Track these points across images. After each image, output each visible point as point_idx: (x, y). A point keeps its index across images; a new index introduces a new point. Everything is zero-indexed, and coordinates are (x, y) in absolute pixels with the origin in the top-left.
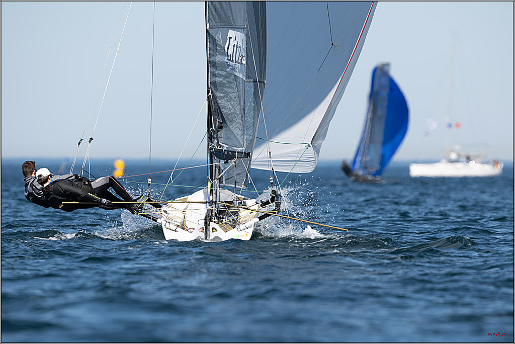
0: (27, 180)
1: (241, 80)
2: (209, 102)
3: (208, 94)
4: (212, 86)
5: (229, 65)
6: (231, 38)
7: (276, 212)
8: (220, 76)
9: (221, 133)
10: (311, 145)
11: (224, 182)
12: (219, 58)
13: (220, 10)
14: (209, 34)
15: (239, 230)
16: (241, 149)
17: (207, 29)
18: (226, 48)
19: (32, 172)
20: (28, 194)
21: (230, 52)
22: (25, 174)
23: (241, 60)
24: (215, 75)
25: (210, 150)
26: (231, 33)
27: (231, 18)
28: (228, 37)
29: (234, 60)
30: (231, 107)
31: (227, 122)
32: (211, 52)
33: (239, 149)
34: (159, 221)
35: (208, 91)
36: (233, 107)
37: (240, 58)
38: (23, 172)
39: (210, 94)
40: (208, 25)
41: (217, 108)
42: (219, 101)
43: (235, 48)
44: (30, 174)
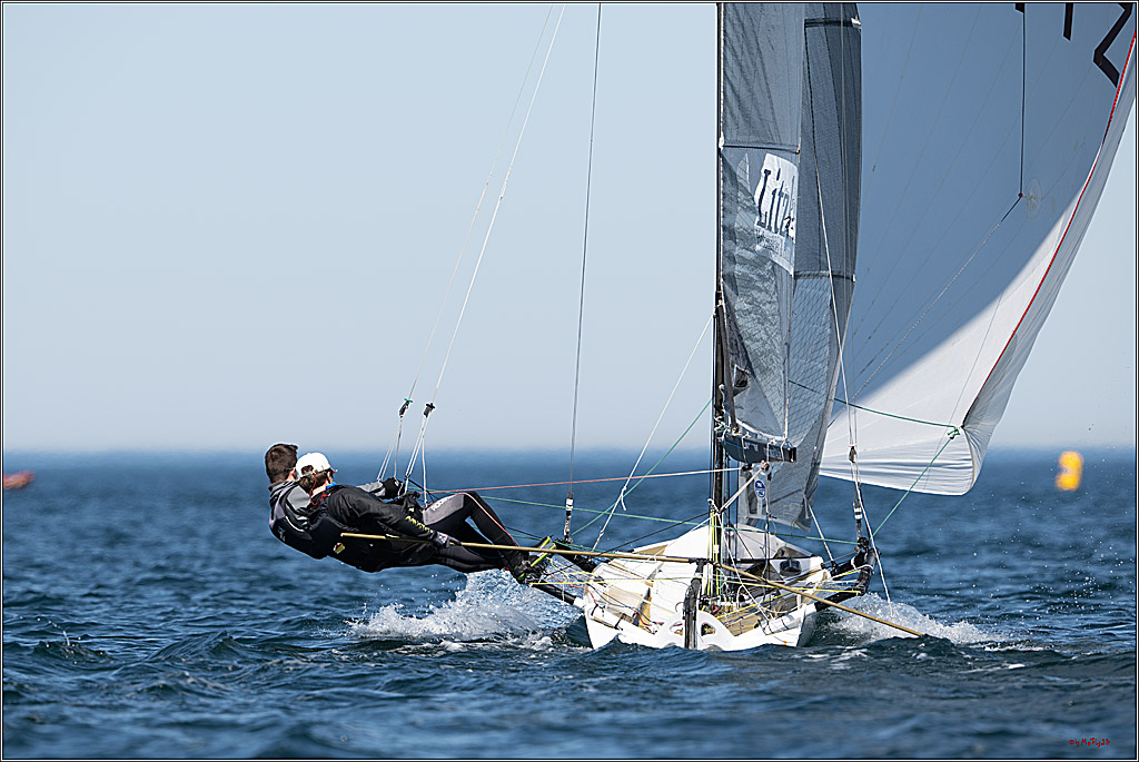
0: (274, 489)
1: (784, 274)
2: (718, 321)
3: (717, 303)
4: (727, 284)
5: (761, 238)
6: (770, 172)
7: (857, 592)
8: (744, 262)
9: (741, 397)
10: (961, 431)
11: (759, 510)
12: (741, 220)
13: (748, 104)
14: (724, 160)
15: (767, 631)
16: (779, 438)
17: (719, 149)
18: (757, 197)
19: (288, 471)
20: (276, 523)
21: (765, 207)
22: (272, 475)
23: (787, 227)
24: (732, 259)
25: (716, 435)
26: (771, 161)
27: (771, 125)
28: (763, 171)
29: (773, 225)
30: (765, 337)
31: (757, 371)
32: (727, 204)
33: (775, 440)
34: (577, 602)
35: (718, 297)
36: (769, 336)
37: (786, 222)
38: (268, 470)
39: (722, 303)
40: (722, 138)
41: (736, 337)
42: (740, 322)
43: (777, 197)
44: (281, 476)
